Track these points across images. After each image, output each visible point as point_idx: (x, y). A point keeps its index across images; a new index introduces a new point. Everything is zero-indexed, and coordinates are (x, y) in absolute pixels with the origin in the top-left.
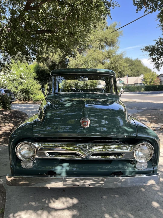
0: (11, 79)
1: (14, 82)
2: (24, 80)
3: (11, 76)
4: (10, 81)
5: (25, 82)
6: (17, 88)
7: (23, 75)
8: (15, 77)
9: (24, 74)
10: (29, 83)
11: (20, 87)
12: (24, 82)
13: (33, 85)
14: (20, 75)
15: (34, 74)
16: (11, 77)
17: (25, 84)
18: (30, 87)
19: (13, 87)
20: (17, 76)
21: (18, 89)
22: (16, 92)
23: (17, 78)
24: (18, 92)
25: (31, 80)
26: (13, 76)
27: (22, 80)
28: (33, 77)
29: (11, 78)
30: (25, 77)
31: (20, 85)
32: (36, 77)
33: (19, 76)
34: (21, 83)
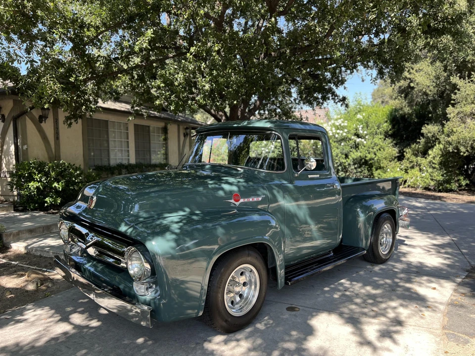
0: (337, 138)
1: (342, 144)
2: (363, 140)
3: (338, 131)
4: (335, 142)
5: (365, 142)
6: (347, 156)
7: (360, 129)
8: (344, 134)
9: (362, 128)
10: (372, 145)
11: (355, 155)
12: (363, 142)
13: (382, 150)
14: (356, 130)
15: (386, 126)
16: (338, 134)
17: (364, 146)
18: (375, 154)
19: (340, 155)
20: (348, 132)
21: (349, 157)
22: (347, 164)
23: (350, 136)
24: (349, 164)
25: (378, 140)
26: (341, 132)
27: (358, 140)
28: (383, 132)
29: (337, 136)
30: (365, 132)
31: (354, 150)
32: (390, 132)
33: (353, 132)
34: (356, 146)
